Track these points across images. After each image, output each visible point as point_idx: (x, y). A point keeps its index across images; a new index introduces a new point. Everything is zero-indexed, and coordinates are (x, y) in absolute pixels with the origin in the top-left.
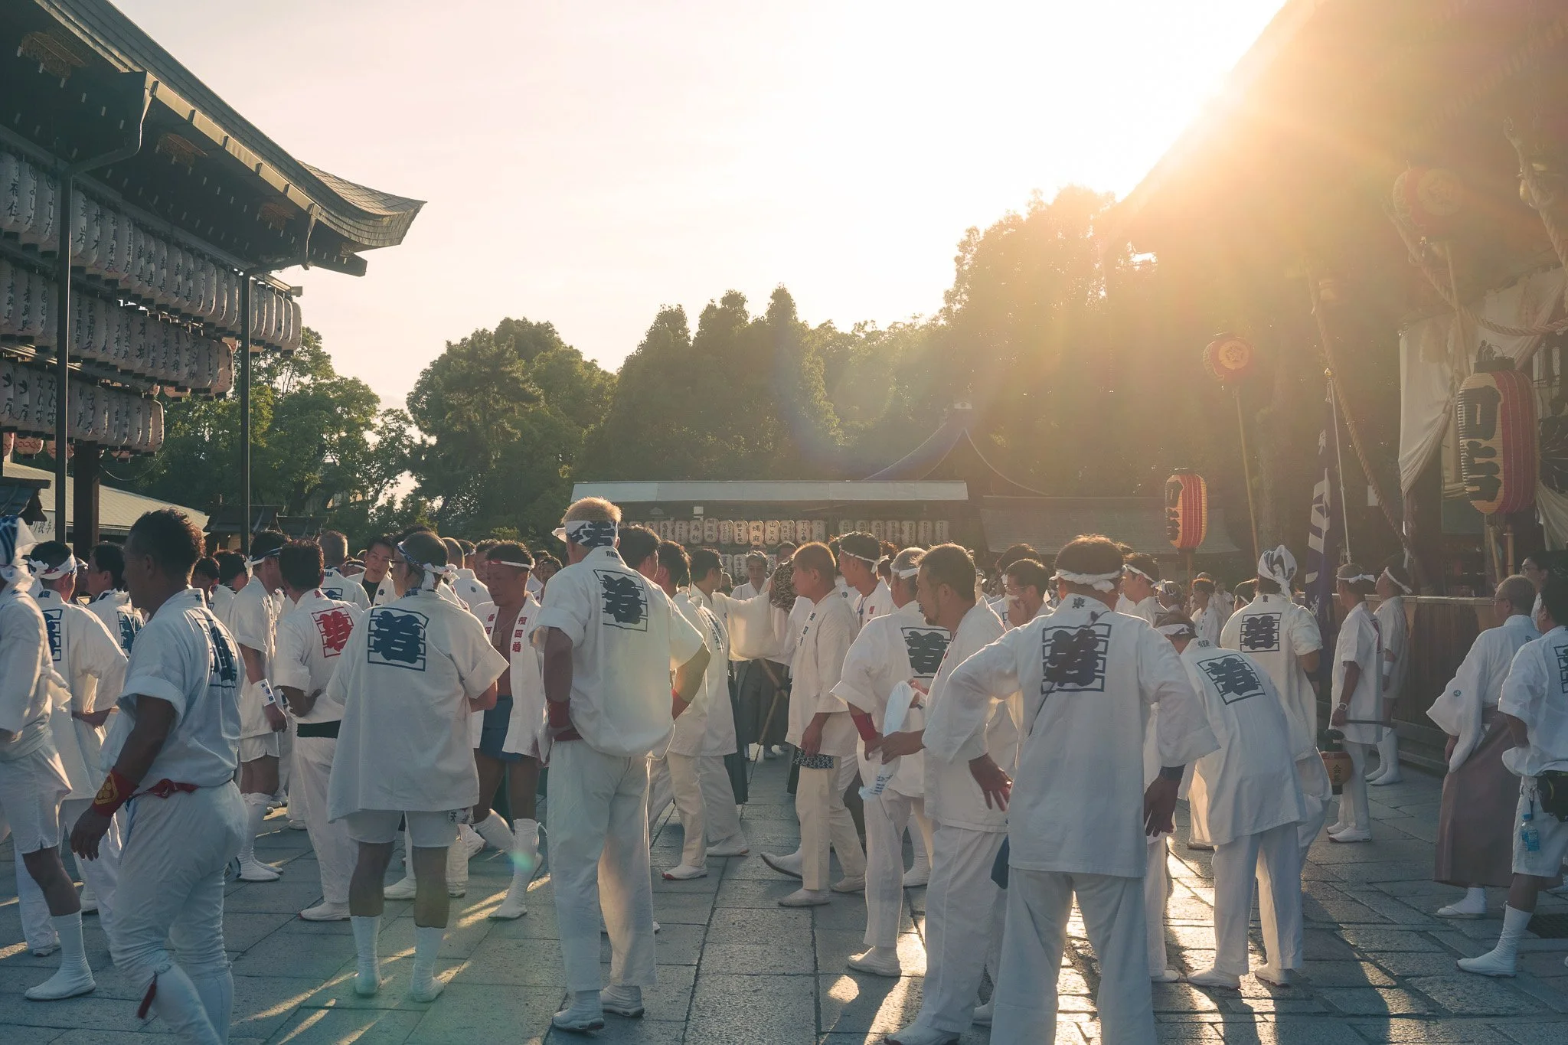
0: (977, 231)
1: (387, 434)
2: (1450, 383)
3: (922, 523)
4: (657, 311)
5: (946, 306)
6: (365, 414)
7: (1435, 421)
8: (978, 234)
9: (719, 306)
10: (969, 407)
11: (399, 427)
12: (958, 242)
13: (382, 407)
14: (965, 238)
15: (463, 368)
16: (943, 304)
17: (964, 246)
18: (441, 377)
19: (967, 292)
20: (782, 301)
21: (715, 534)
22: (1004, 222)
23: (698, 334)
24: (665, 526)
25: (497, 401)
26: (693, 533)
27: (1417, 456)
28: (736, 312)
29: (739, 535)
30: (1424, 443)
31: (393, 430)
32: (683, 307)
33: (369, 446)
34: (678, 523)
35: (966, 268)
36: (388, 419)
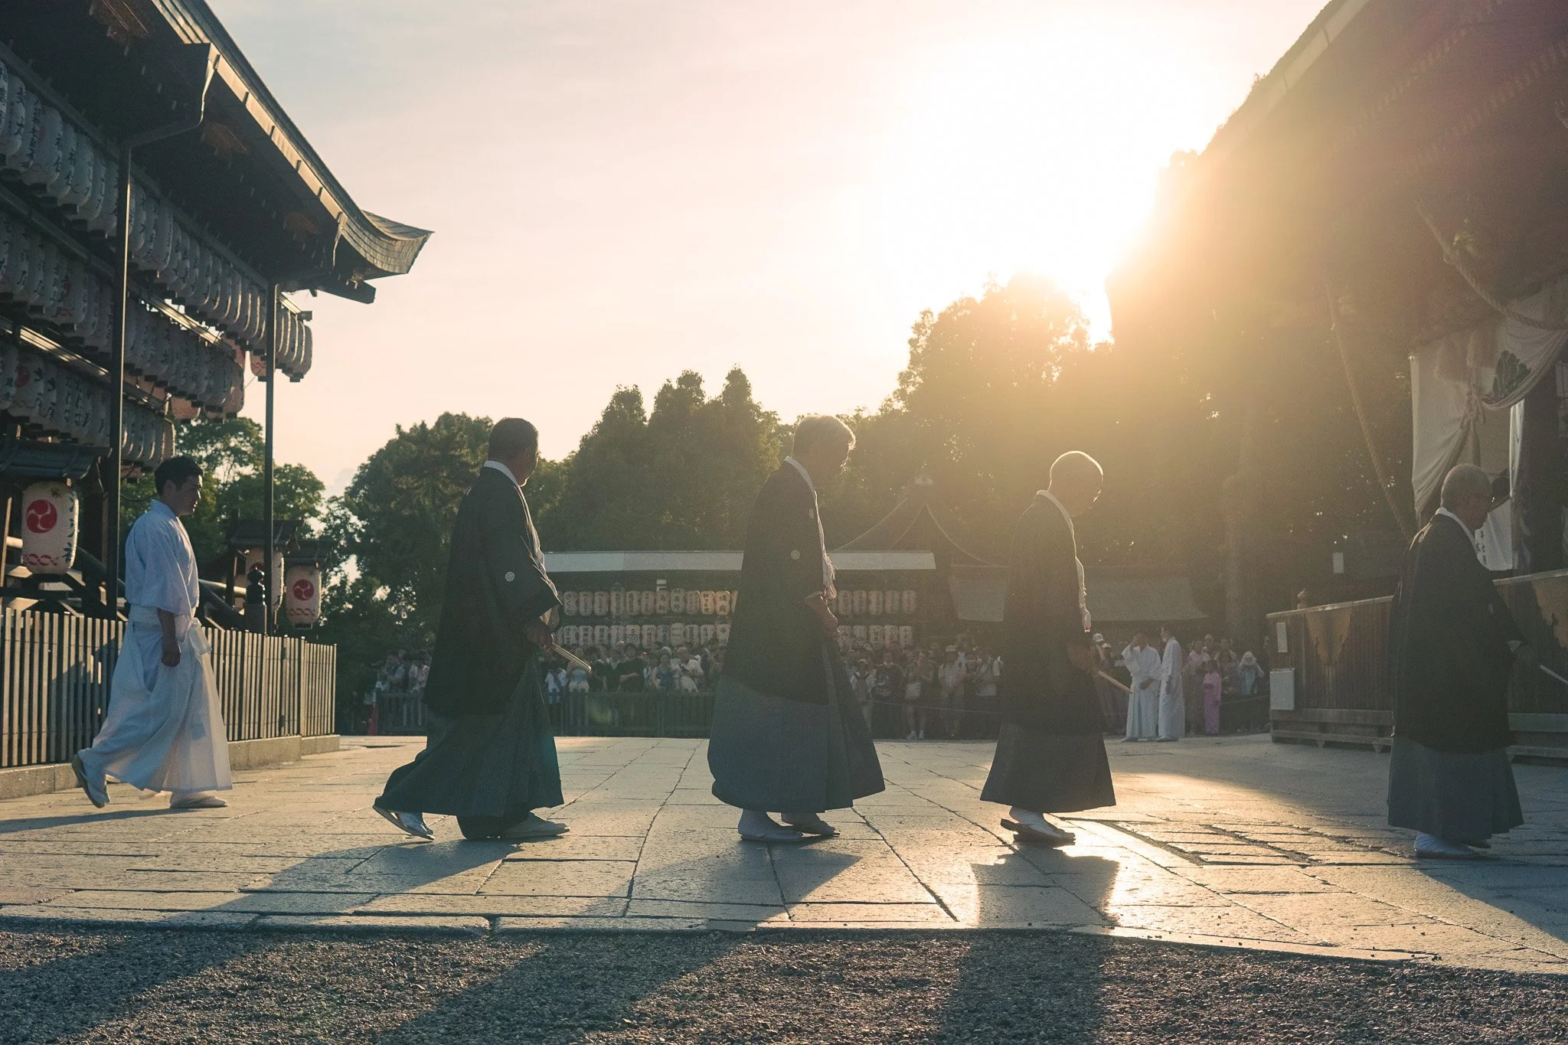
0: (931, 313)
1: (332, 521)
2: (1467, 398)
3: (889, 593)
4: (614, 391)
5: (900, 388)
6: (311, 501)
7: (1449, 440)
8: (932, 316)
9: (675, 386)
10: (930, 481)
11: (344, 515)
12: (913, 324)
13: (325, 495)
14: (919, 320)
15: (412, 452)
16: (897, 386)
17: (918, 328)
18: (390, 461)
19: (920, 374)
20: (737, 382)
21: (681, 604)
22: (959, 304)
23: (653, 415)
24: (631, 596)
25: (446, 486)
26: (660, 603)
27: (1434, 472)
28: (692, 391)
29: (706, 605)
30: (1440, 460)
31: (337, 517)
32: (639, 387)
33: (314, 533)
34: (644, 594)
35: (920, 351)
36: (333, 506)
